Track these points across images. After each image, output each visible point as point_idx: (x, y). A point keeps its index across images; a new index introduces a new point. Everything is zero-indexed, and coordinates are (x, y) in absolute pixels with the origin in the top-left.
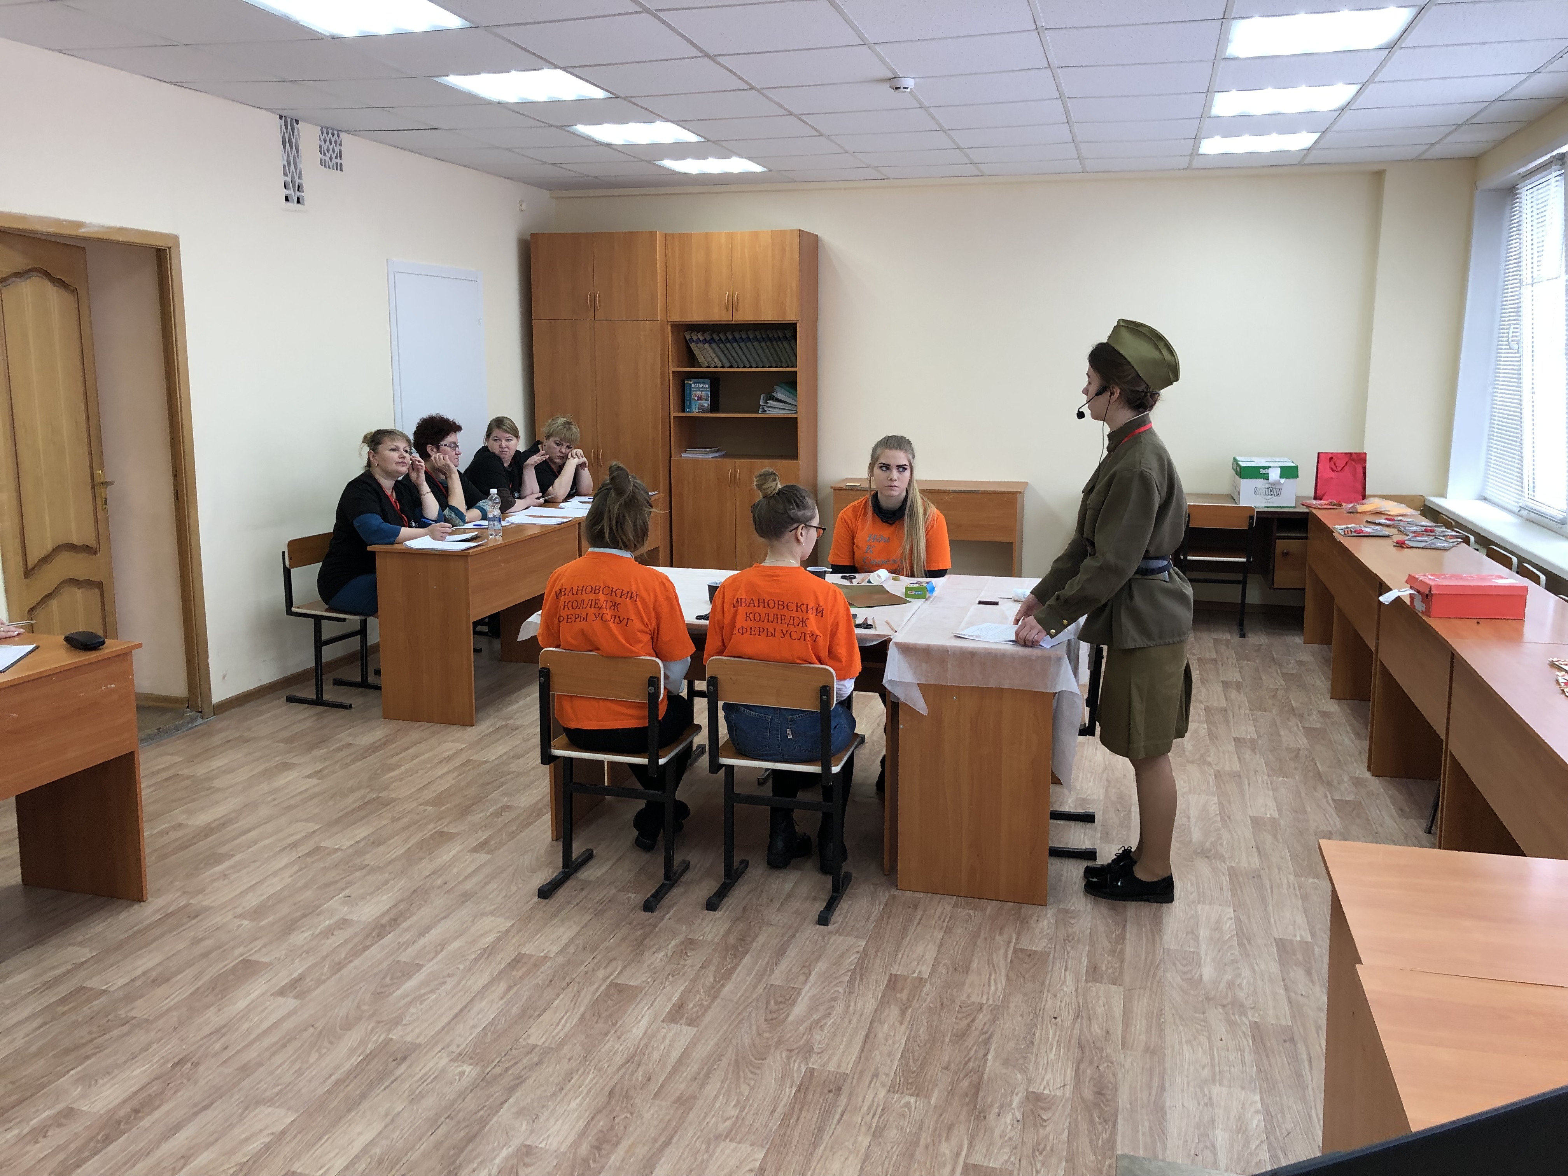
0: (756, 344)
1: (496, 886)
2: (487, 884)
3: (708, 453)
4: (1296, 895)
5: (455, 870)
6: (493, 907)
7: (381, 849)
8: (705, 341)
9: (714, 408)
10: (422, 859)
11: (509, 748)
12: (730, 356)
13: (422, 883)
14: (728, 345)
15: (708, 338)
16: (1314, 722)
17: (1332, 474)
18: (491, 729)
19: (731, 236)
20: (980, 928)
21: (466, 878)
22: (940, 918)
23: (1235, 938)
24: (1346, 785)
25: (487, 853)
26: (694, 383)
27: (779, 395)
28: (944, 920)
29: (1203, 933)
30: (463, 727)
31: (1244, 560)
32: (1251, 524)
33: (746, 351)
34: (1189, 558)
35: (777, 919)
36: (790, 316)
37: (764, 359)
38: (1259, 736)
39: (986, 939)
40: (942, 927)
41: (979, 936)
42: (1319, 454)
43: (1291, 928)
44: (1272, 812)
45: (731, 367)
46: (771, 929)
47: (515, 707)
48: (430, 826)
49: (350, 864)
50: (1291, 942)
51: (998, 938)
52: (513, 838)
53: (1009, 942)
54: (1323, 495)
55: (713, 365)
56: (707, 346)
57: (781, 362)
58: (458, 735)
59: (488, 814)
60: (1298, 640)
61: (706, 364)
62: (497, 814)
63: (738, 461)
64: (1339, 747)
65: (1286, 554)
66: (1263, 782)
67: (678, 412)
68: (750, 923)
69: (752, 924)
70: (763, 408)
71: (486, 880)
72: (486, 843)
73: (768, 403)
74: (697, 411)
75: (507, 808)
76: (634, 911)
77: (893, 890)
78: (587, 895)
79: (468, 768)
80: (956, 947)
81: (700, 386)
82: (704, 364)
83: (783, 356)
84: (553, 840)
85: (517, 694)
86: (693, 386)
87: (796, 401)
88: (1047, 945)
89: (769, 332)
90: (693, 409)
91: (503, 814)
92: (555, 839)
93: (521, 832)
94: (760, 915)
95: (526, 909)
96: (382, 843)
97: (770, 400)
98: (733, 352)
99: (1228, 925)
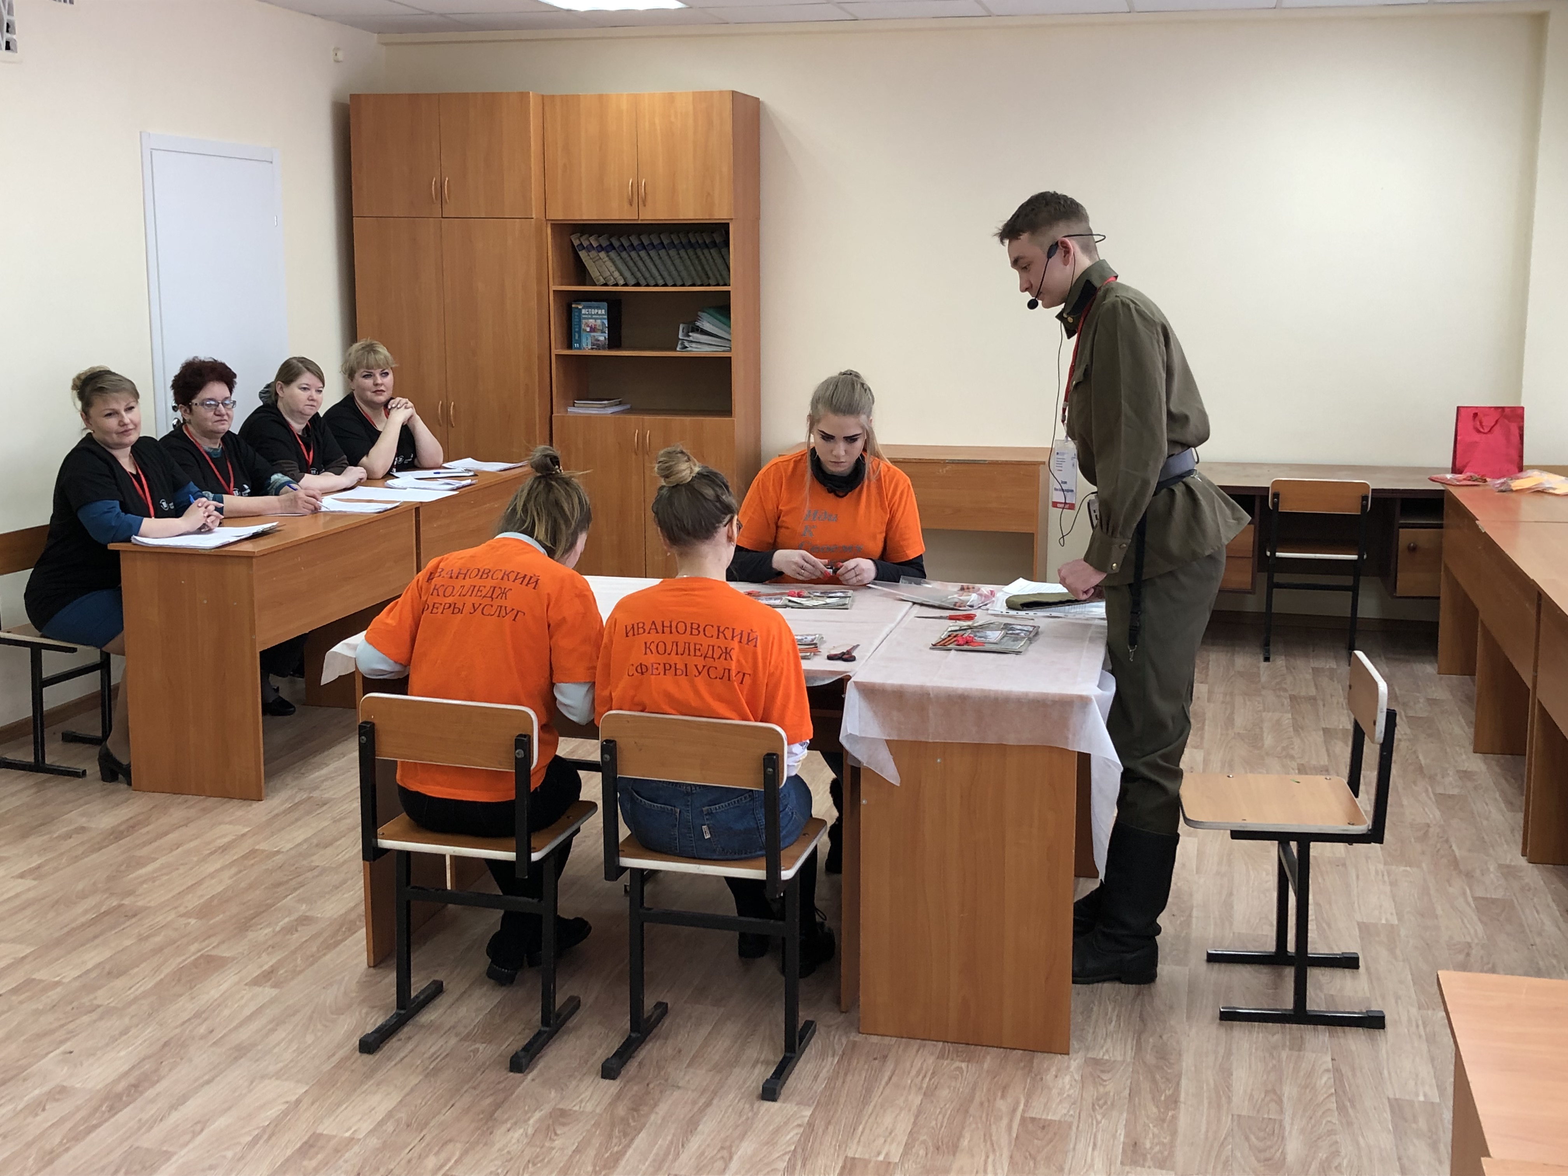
0: (673, 252)
1: (284, 1035)
2: (273, 1030)
3: (605, 407)
4: (1420, 1037)
5: (226, 1012)
6: (281, 1065)
7: (121, 981)
8: (600, 248)
9: (614, 341)
10: (181, 995)
11: (313, 831)
12: (635, 269)
13: (178, 1031)
14: (633, 254)
15: (605, 243)
16: (1450, 784)
17: (1477, 437)
18: (288, 805)
19: (635, 100)
20: (974, 1089)
21: (241, 1024)
22: (918, 1075)
23: (1333, 1099)
24: (1493, 875)
25: (275, 986)
26: (584, 308)
27: (706, 326)
28: (925, 1076)
29: (1290, 1093)
30: (249, 802)
31: (1354, 557)
32: (1364, 507)
33: (658, 262)
34: (1278, 554)
35: (687, 1078)
36: (720, 214)
37: (684, 274)
39: (982, 1104)
40: (921, 1088)
41: (972, 1100)
42: (1458, 408)
43: (1411, 1083)
44: (1386, 915)
45: (638, 284)
46: (677, 1093)
47: (324, 771)
48: (194, 948)
49: (75, 1004)
50: (1411, 1103)
51: (999, 1102)
52: (312, 964)
53: (1015, 1109)
54: (1465, 466)
55: (612, 281)
56: (602, 255)
57: (709, 278)
58: (239, 813)
59: (278, 929)
60: (1429, 669)
61: (602, 281)
62: (290, 930)
63: (647, 418)
64: (1485, 823)
65: (1413, 549)
66: (1377, 872)
67: (562, 348)
68: (648, 1085)
69: (651, 1086)
70: (682, 344)
71: (271, 1026)
72: (272, 972)
73: (689, 336)
74: (590, 347)
75: (305, 920)
76: (482, 1069)
77: (853, 1034)
78: (416, 1046)
79: (252, 862)
80: (940, 1117)
81: (594, 311)
82: (598, 280)
83: (711, 269)
84: (369, 967)
85: (326, 753)
86: (583, 311)
87: (730, 334)
88: (1068, 1111)
89: (690, 235)
90: (584, 345)
91: (299, 929)
92: (372, 964)
93: (325, 955)
94: (662, 1073)
95: (326, 1067)
96: (121, 973)
97: (692, 331)
98: (640, 264)
99: (1324, 1080)
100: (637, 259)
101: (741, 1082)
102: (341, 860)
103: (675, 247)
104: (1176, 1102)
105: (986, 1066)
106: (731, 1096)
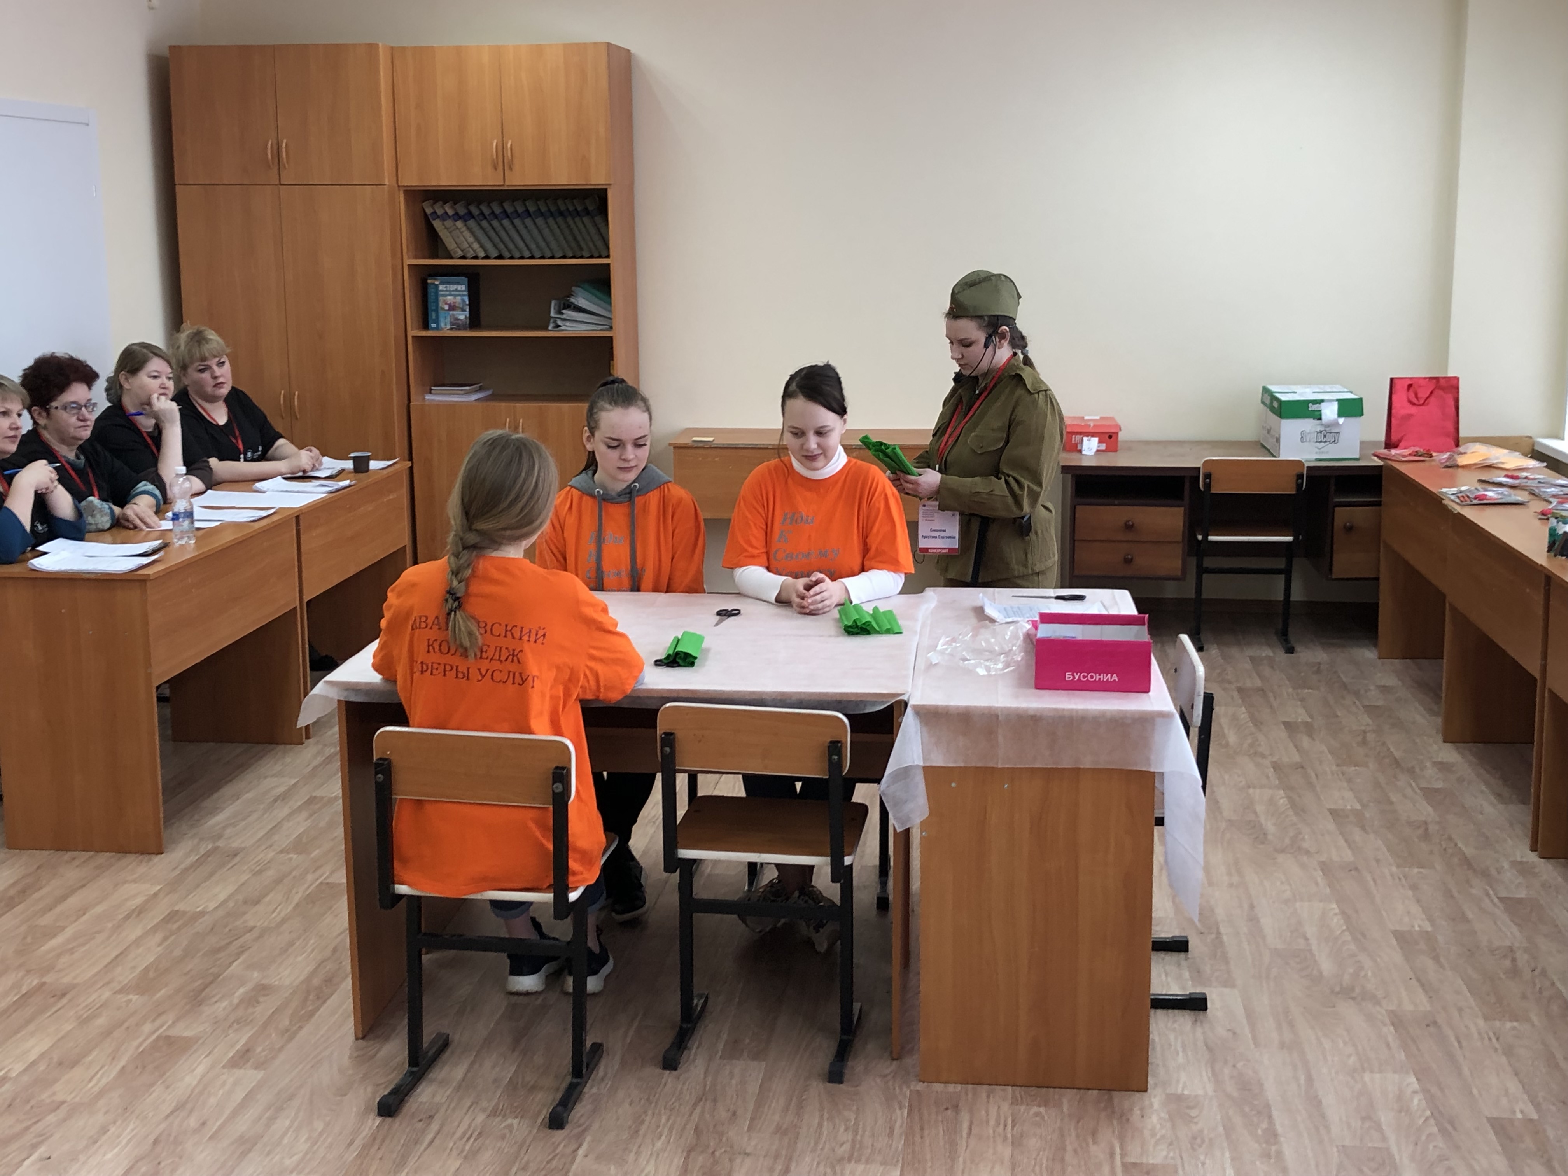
0: (540, 221)
1: (287, 1123)
2: (273, 1119)
3: (467, 393)
4: (1496, 1050)
5: (213, 1101)
6: (296, 1158)
7: (77, 1073)
8: (457, 217)
9: (475, 321)
10: (153, 1085)
11: (231, 889)
12: (497, 240)
13: (163, 1126)
14: (495, 223)
15: (462, 211)
16: (1433, 778)
17: (1413, 410)
18: (193, 858)
19: (498, 52)
20: (1062, 1135)
21: (235, 1113)
22: (998, 1124)
23: (1432, 1121)
24: (1509, 875)
25: (258, 1066)
26: (442, 283)
27: (582, 302)
28: (1005, 1126)
29: (1386, 1118)
30: (146, 857)
31: (1290, 539)
32: (1299, 486)
33: (524, 232)
34: (1212, 538)
35: (753, 1143)
36: (596, 180)
37: (553, 245)
38: (1364, 806)
39: (1075, 1151)
40: (1005, 1139)
41: (1064, 1149)
42: (1392, 380)
43: (1504, 1101)
44: (1419, 923)
45: (500, 257)
46: (748, 1161)
47: (220, 818)
48: (147, 1027)
49: (33, 1102)
50: (1511, 1121)
51: (1093, 1148)
52: (291, 1039)
53: (1112, 1154)
54: (1400, 441)
55: (471, 254)
56: (459, 224)
57: (581, 249)
58: (142, 869)
59: (236, 1001)
60: (1369, 654)
61: (460, 253)
62: (251, 1000)
63: (519, 405)
64: (1480, 817)
65: (1349, 529)
66: (1392, 875)
67: (419, 329)
68: (713, 1153)
69: (717, 1154)
70: (555, 322)
71: (268, 1114)
72: (248, 1051)
73: (563, 314)
74: (449, 327)
75: (263, 989)
76: (525, 1148)
77: (913, 1083)
78: (442, 1126)
79: (176, 926)
80: (1037, 1168)
81: (453, 287)
82: (456, 252)
83: (584, 239)
84: (357, 1039)
85: (216, 796)
86: (441, 287)
87: (610, 311)
88: (1168, 1153)
89: (560, 202)
90: (442, 325)
91: (261, 999)
92: (360, 1036)
93: (301, 1028)
94: (724, 1139)
95: (351, 1155)
96: (74, 1064)
97: (564, 309)
98: (503, 234)
99: (1416, 1101)
100: (489, 228)
101: (812, 1144)
102: (278, 919)
103: (542, 214)
104: (1275, 1135)
105: (1065, 1108)
106: (808, 1159)
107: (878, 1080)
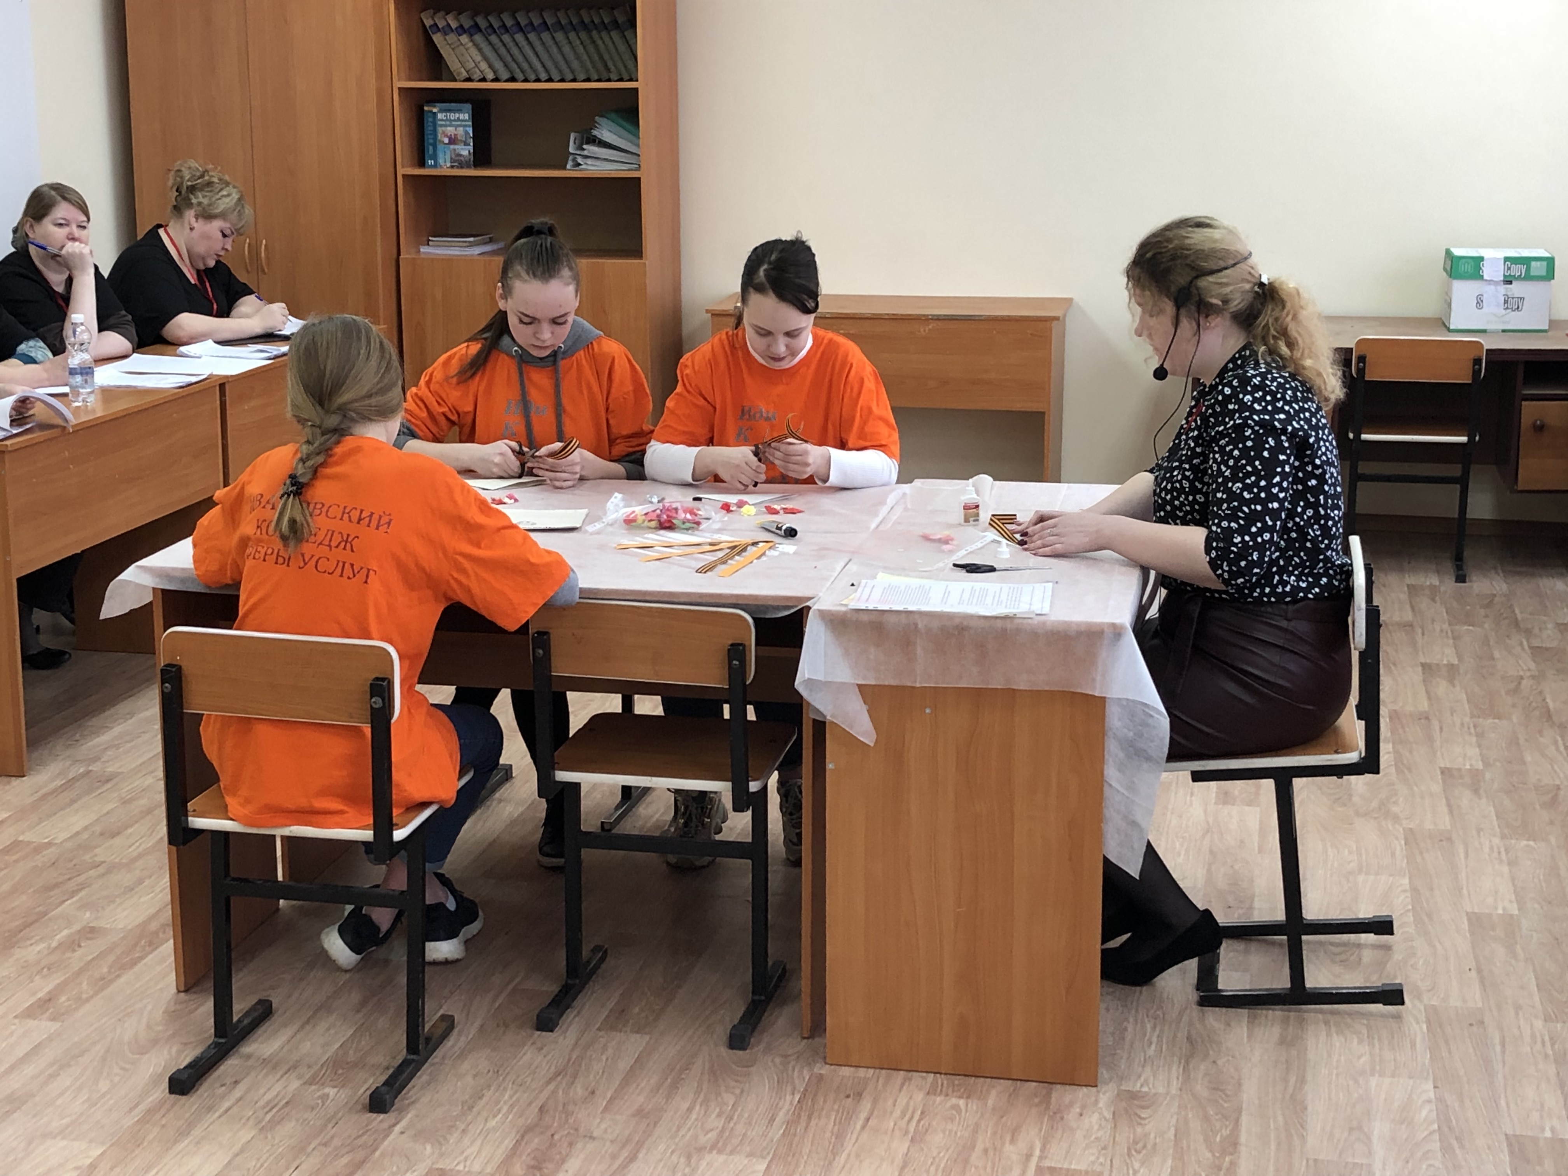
0: (559, 36)
1: (69, 1081)
2: (53, 1076)
3: (471, 245)
4: (1546, 1056)
6: (65, 1121)
8: (461, 30)
9: (481, 157)
11: (94, 817)
12: (509, 59)
14: (506, 37)
15: (467, 23)
18: (59, 782)
20: (975, 1131)
22: (902, 1117)
23: (1436, 1137)
25: (53, 1019)
26: (441, 111)
27: (606, 134)
28: (911, 1118)
29: (1380, 1129)
31: (1464, 439)
32: (1476, 373)
33: (539, 49)
34: (1363, 437)
35: (604, 1126)
37: (575, 65)
38: (1487, 764)
39: (986, 1151)
40: (907, 1132)
41: (973, 1147)
43: (1535, 1116)
44: (1504, 904)
45: (513, 79)
46: (591, 1146)
47: (105, 737)
50: (1535, 1140)
51: (1008, 1148)
52: (102, 989)
53: (1029, 1156)
55: (477, 75)
56: (464, 39)
57: (608, 70)
59: (54, 944)
61: (465, 75)
62: (72, 944)
65: (1539, 429)
66: (1491, 848)
67: (413, 166)
68: (553, 1135)
69: (556, 1137)
70: (574, 160)
71: (50, 1071)
72: (50, 1000)
73: (584, 149)
74: (449, 165)
75: (91, 932)
76: (334, 1121)
77: (818, 1065)
78: (248, 1091)
79: (15, 857)
80: (933, 1169)
81: (453, 116)
82: (459, 74)
83: (612, 58)
84: (179, 991)
85: (107, 713)
86: (440, 116)
87: (638, 145)
88: (1098, 1158)
89: (583, 13)
90: (441, 161)
92: (182, 989)
93: (118, 976)
94: (571, 1121)
95: (129, 1121)
97: (587, 143)
98: (515, 51)
99: (1424, 1113)
100: (511, 44)
101: (674, 1129)
102: (135, 854)
103: (562, 28)
104: (1235, 1144)
105: (990, 1103)
106: (661, 1147)
107: (778, 1060)
